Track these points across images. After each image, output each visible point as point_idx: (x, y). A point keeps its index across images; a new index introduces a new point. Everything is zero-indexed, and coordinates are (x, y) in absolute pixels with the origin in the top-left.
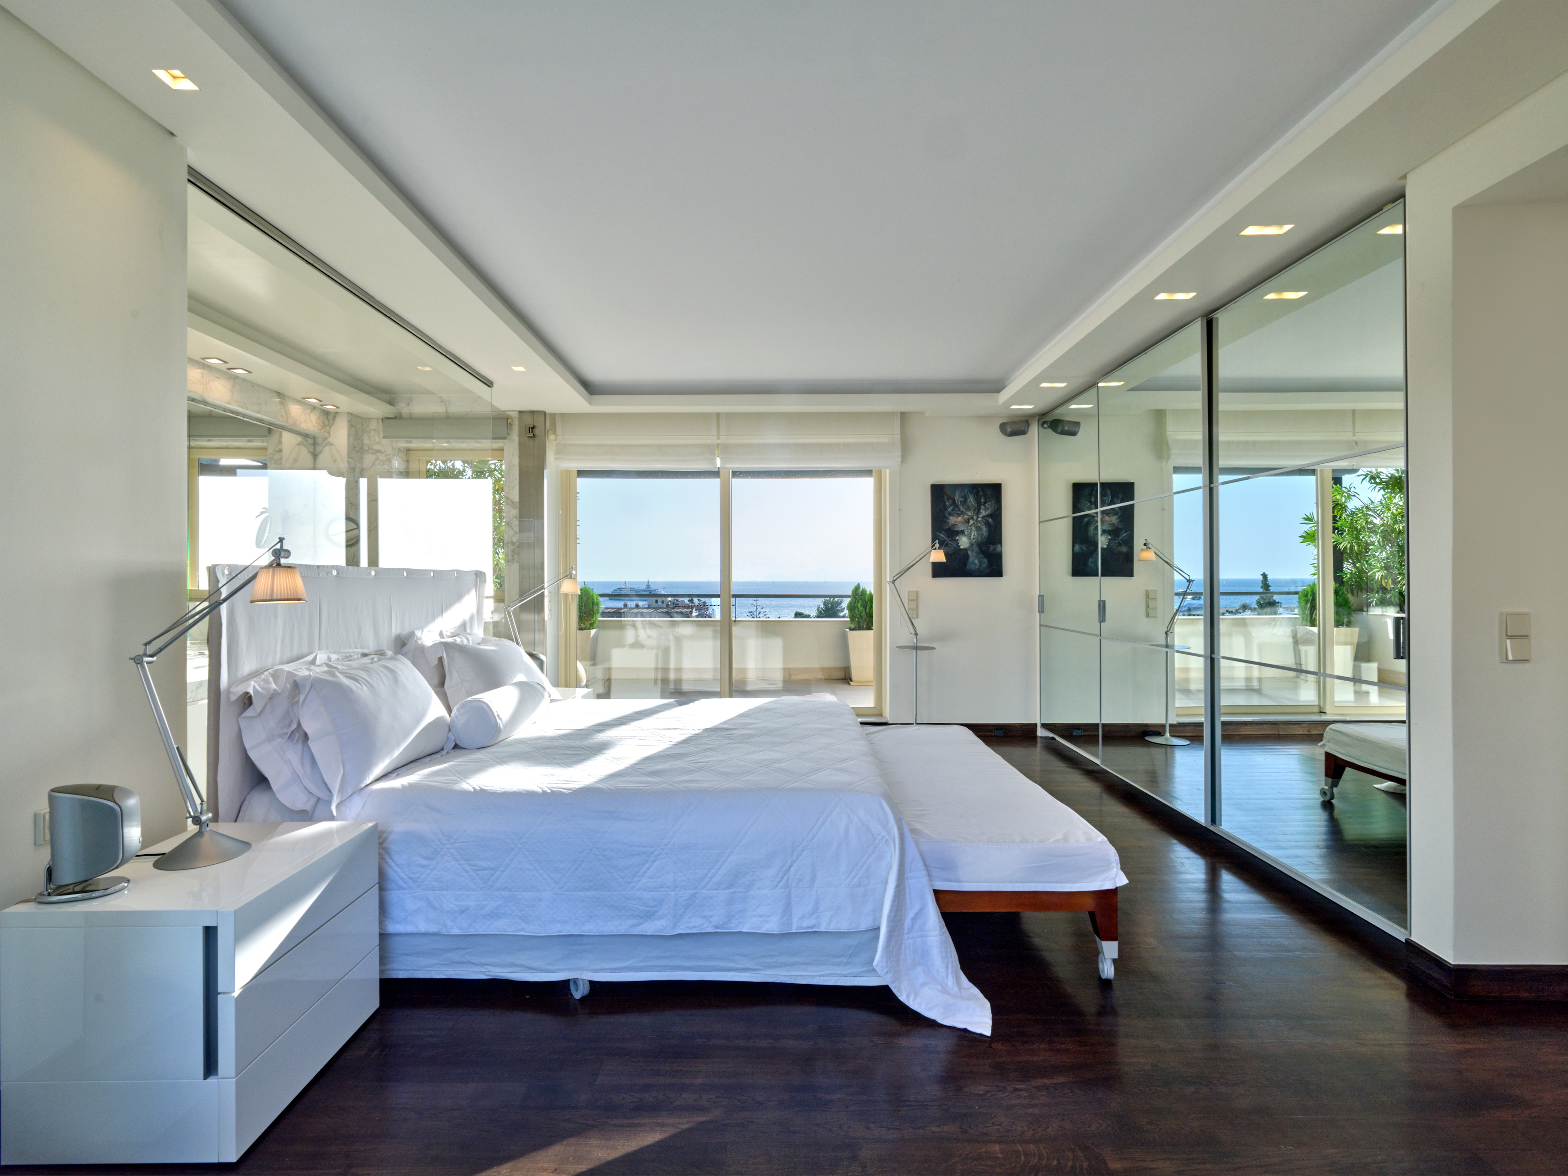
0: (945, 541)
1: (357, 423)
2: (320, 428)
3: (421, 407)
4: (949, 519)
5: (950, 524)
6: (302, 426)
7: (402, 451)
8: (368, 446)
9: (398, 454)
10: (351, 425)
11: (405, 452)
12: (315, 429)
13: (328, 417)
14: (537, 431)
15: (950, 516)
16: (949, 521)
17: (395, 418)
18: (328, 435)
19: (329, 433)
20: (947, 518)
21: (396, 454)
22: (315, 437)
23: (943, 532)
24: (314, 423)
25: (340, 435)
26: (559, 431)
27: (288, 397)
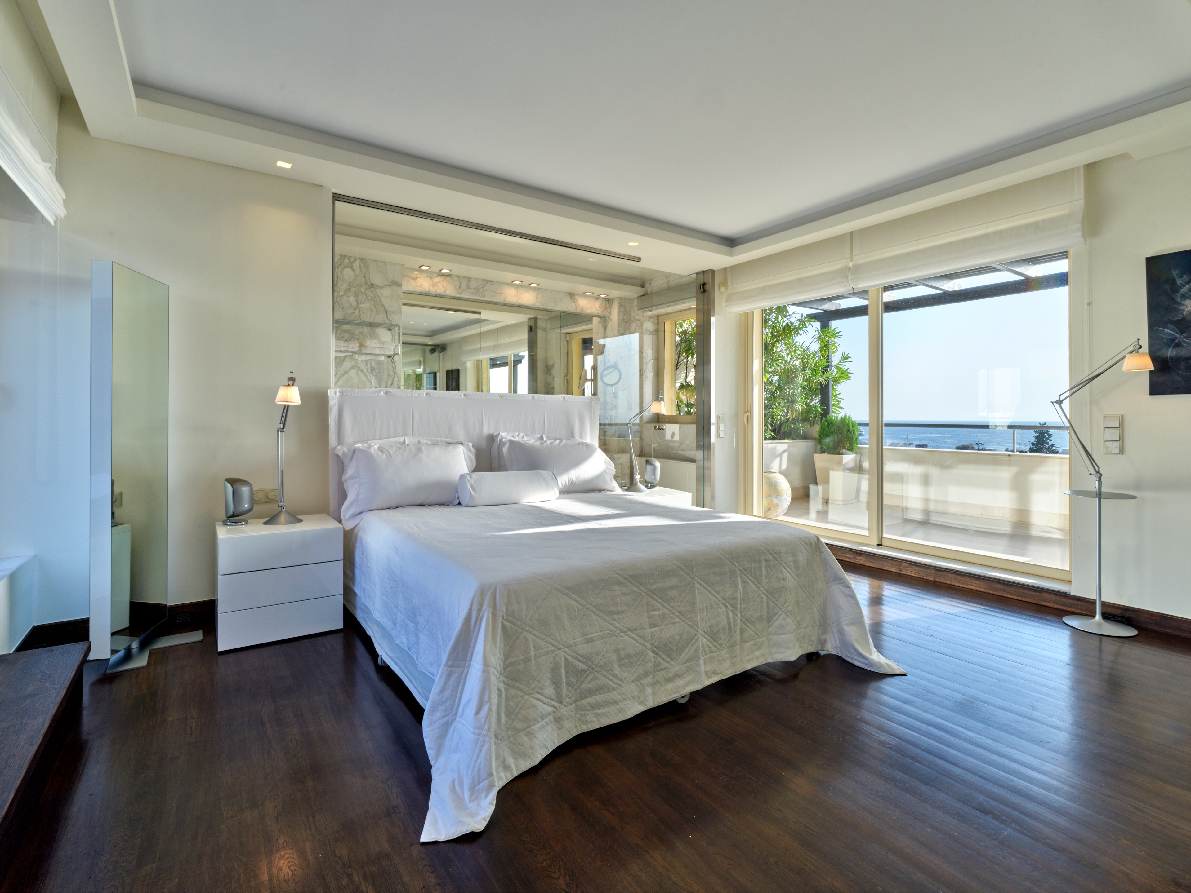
0: (1176, 338)
1: (623, 303)
2: (603, 310)
3: (657, 284)
4: (1183, 305)
5: (1185, 313)
6: (588, 311)
7: (653, 318)
8: (633, 317)
9: (649, 320)
10: (621, 305)
11: (656, 318)
12: (598, 312)
13: (609, 301)
14: (707, 287)
15: (1185, 300)
16: (1182, 308)
17: (644, 295)
18: (609, 314)
19: (610, 313)
20: (1179, 304)
21: (647, 320)
22: (605, 317)
23: (1169, 325)
24: (598, 308)
25: (615, 314)
26: (729, 283)
27: (577, 295)
